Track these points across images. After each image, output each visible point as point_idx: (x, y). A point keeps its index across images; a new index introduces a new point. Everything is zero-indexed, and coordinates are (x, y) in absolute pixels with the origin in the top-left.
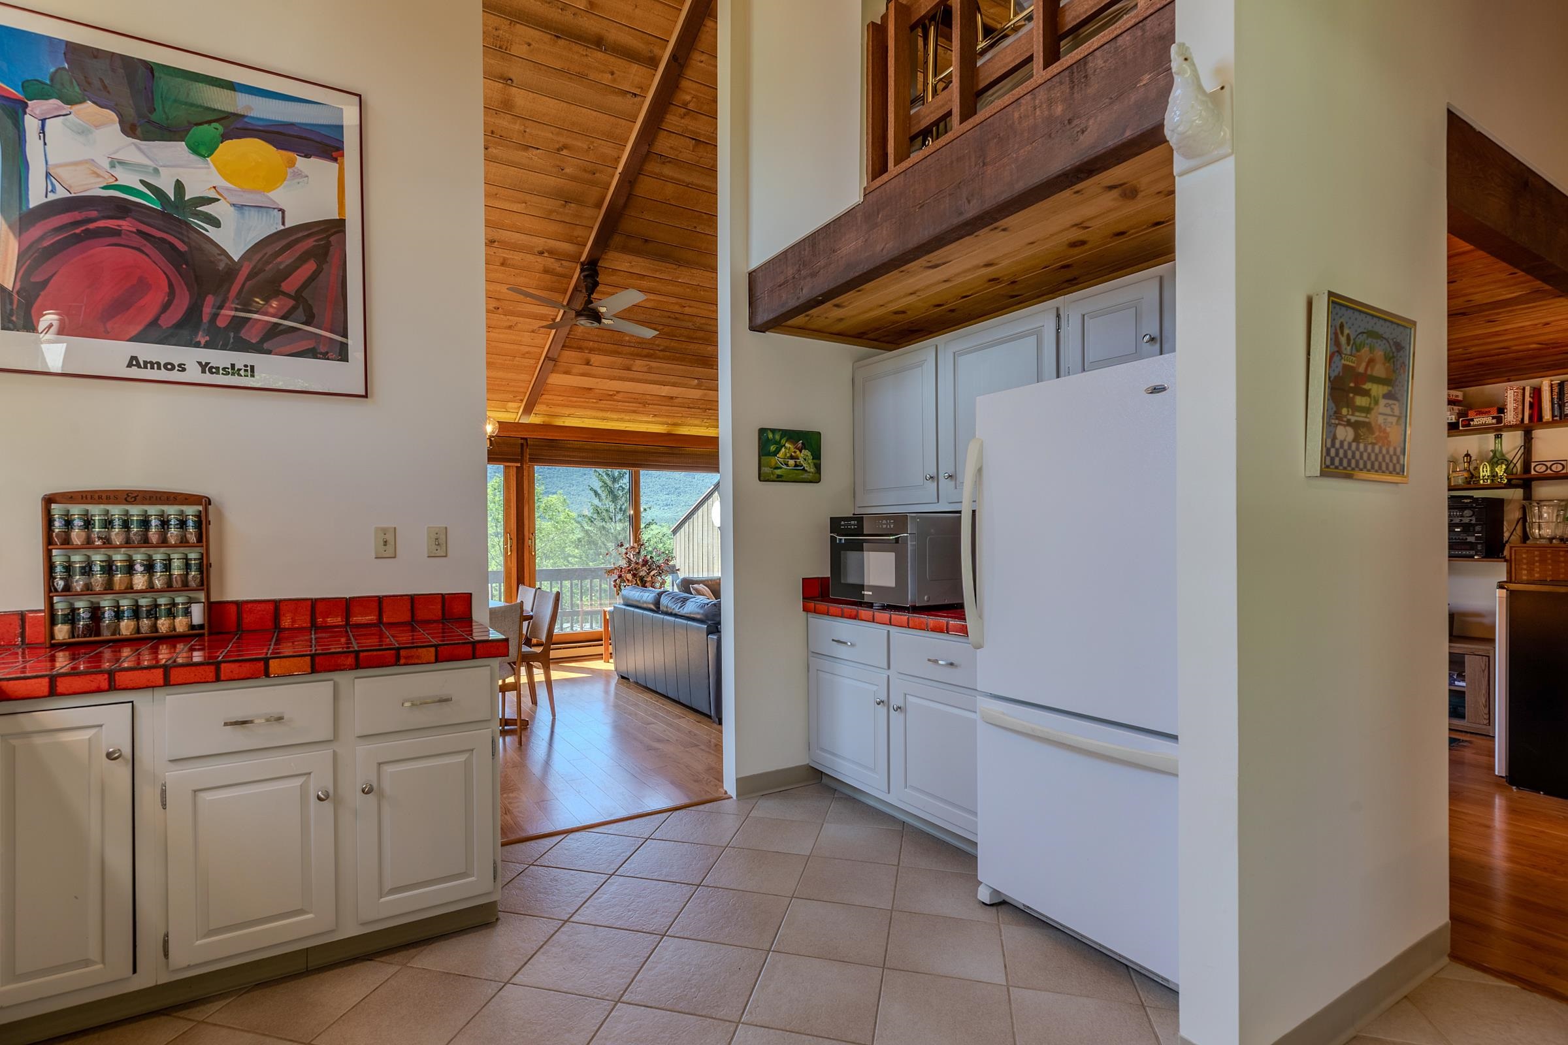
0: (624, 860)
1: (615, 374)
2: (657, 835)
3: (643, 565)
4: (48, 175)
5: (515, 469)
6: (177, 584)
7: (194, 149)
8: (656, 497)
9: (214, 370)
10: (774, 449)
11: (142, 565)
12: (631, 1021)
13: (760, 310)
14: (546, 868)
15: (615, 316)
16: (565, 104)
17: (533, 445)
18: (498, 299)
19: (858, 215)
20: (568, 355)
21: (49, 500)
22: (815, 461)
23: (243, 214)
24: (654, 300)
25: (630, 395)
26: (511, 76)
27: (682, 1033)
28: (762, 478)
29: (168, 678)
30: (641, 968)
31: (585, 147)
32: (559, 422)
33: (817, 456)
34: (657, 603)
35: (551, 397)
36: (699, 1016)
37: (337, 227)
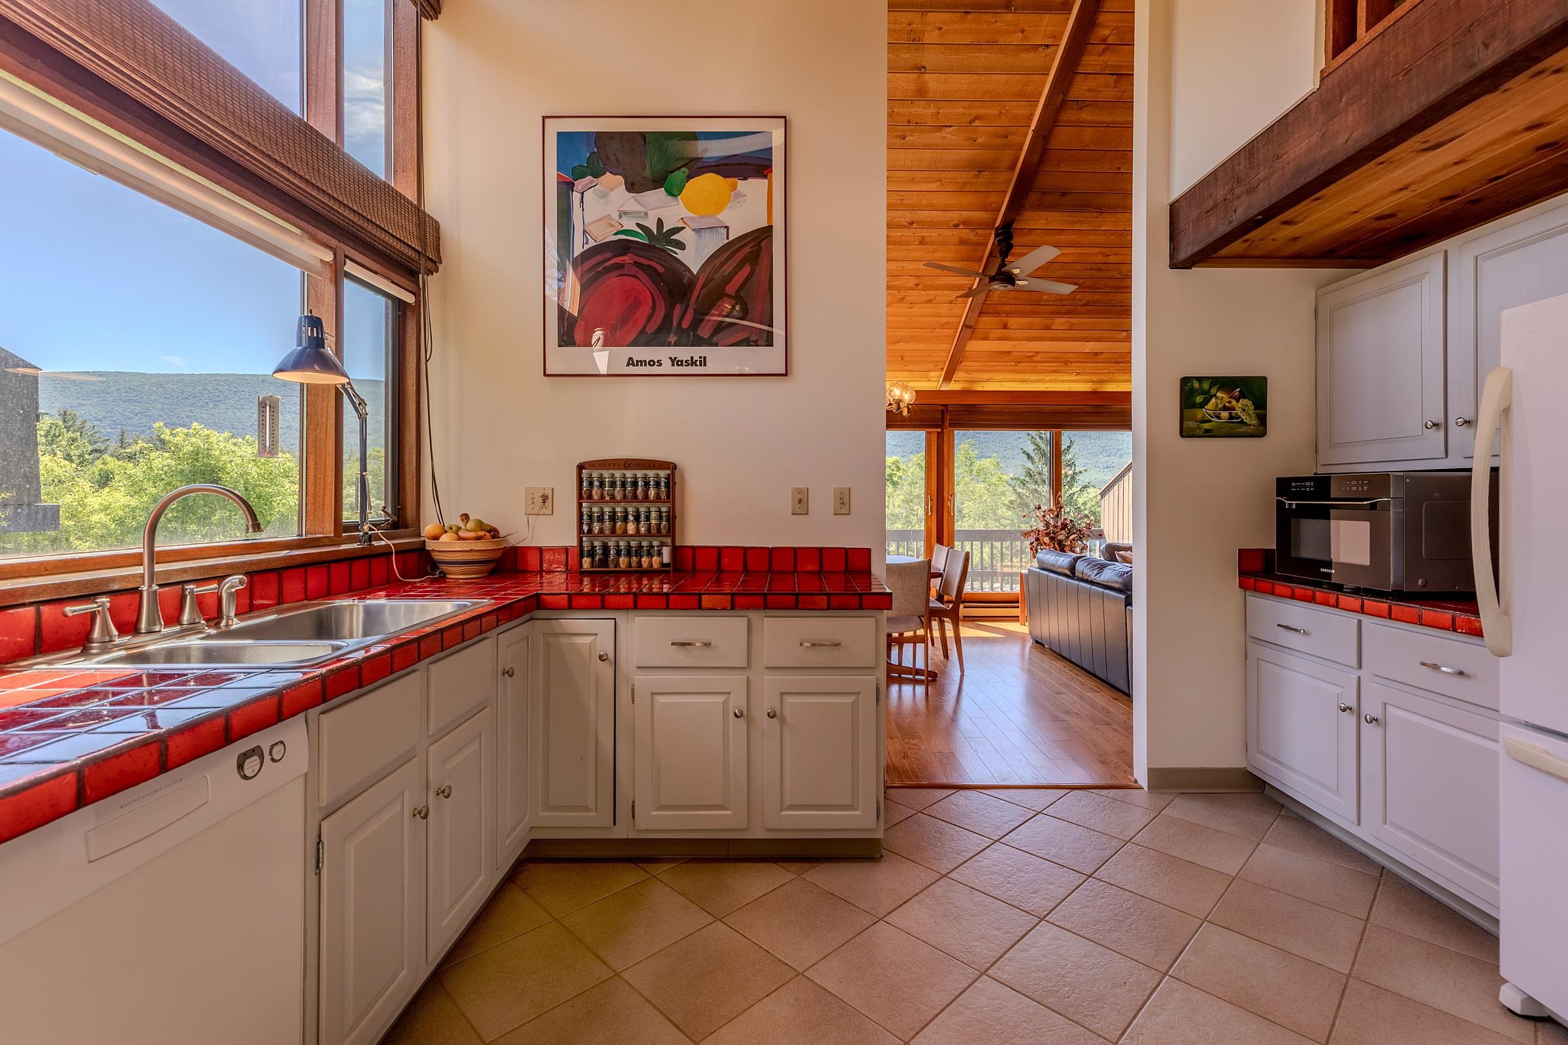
0: (1011, 829)
1: (1033, 335)
2: (1049, 811)
3: (1062, 529)
4: (584, 231)
5: (936, 434)
6: (654, 531)
7: (670, 193)
8: (1095, 459)
9: (680, 363)
10: (1201, 400)
11: (633, 516)
12: (994, 999)
13: (1183, 243)
14: (933, 819)
15: (1028, 276)
16: (976, 76)
17: (953, 411)
18: (918, 277)
19: (1313, 105)
20: (986, 320)
21: (581, 467)
22: (1257, 411)
23: (700, 236)
24: (1073, 253)
25: (1049, 355)
26: (924, 64)
27: (1048, 1031)
28: (1184, 433)
29: (639, 603)
30: (1013, 946)
31: (997, 112)
32: (979, 387)
33: (1261, 404)
34: (1072, 568)
35: (969, 364)
36: (1069, 1019)
37: (765, 233)
